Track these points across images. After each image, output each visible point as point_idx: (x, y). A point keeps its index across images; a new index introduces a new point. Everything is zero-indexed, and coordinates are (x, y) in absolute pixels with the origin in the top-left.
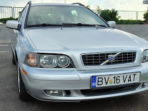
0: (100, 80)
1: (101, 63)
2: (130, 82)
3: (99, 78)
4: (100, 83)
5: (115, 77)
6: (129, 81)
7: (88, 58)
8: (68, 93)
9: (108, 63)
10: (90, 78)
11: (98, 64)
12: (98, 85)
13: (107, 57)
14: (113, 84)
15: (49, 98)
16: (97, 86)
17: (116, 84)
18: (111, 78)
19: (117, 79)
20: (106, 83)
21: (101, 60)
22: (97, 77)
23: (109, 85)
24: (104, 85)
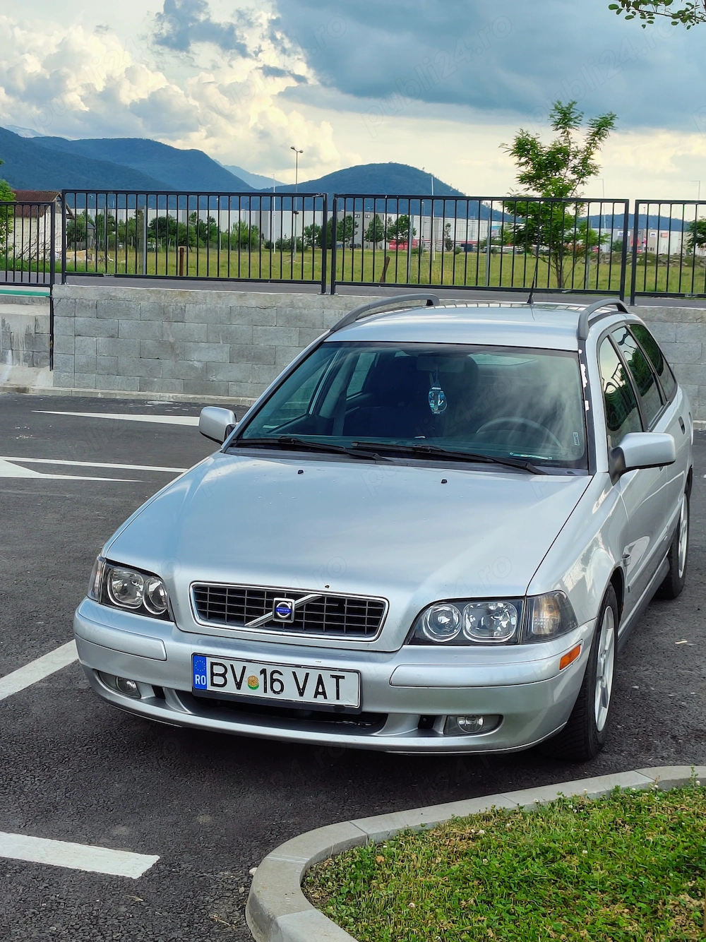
0: (218, 670)
1: (249, 619)
2: (320, 700)
3: (213, 664)
4: (218, 680)
6: (317, 693)
7: (212, 598)
9: (270, 625)
10: (190, 660)
11: (240, 620)
12: (213, 684)
13: (270, 604)
14: (259, 693)
16: (210, 688)
17: (270, 695)
18: (253, 670)
19: (273, 679)
20: (239, 686)
21: (249, 611)
22: (209, 660)
23: (245, 691)
24: (230, 689)
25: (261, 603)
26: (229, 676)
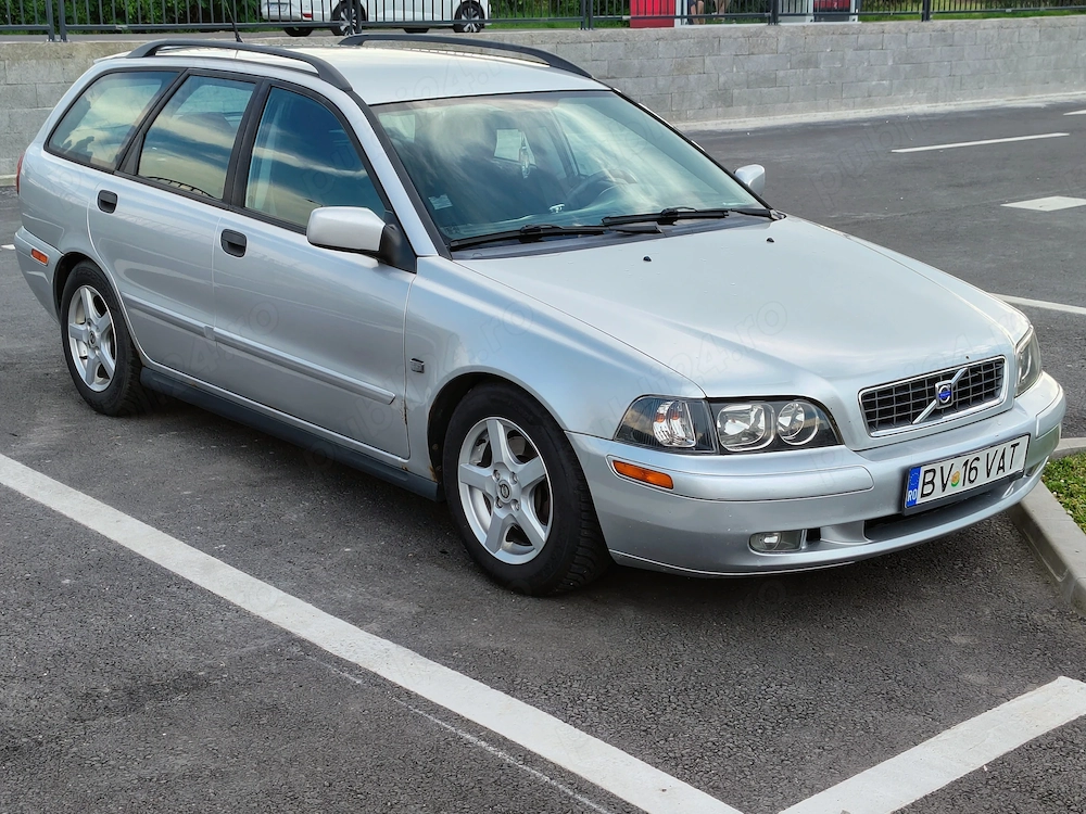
0: (929, 477)
1: (916, 416)
2: (1001, 475)
3: (926, 472)
4: (928, 488)
5: (966, 464)
6: (999, 469)
7: (880, 403)
8: (814, 537)
9: (936, 413)
10: (897, 477)
11: (906, 419)
12: (923, 495)
13: (932, 392)
14: (960, 489)
15: (759, 564)
16: (920, 501)
17: (969, 486)
18: (958, 466)
19: (971, 469)
20: (944, 486)
21: (914, 406)
22: (923, 469)
23: (950, 491)
24: (938, 494)
25: (922, 394)
26: (938, 481)
